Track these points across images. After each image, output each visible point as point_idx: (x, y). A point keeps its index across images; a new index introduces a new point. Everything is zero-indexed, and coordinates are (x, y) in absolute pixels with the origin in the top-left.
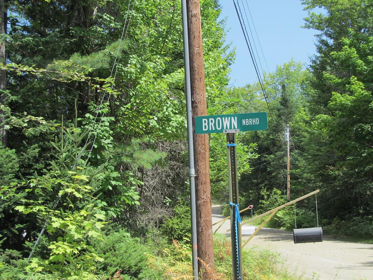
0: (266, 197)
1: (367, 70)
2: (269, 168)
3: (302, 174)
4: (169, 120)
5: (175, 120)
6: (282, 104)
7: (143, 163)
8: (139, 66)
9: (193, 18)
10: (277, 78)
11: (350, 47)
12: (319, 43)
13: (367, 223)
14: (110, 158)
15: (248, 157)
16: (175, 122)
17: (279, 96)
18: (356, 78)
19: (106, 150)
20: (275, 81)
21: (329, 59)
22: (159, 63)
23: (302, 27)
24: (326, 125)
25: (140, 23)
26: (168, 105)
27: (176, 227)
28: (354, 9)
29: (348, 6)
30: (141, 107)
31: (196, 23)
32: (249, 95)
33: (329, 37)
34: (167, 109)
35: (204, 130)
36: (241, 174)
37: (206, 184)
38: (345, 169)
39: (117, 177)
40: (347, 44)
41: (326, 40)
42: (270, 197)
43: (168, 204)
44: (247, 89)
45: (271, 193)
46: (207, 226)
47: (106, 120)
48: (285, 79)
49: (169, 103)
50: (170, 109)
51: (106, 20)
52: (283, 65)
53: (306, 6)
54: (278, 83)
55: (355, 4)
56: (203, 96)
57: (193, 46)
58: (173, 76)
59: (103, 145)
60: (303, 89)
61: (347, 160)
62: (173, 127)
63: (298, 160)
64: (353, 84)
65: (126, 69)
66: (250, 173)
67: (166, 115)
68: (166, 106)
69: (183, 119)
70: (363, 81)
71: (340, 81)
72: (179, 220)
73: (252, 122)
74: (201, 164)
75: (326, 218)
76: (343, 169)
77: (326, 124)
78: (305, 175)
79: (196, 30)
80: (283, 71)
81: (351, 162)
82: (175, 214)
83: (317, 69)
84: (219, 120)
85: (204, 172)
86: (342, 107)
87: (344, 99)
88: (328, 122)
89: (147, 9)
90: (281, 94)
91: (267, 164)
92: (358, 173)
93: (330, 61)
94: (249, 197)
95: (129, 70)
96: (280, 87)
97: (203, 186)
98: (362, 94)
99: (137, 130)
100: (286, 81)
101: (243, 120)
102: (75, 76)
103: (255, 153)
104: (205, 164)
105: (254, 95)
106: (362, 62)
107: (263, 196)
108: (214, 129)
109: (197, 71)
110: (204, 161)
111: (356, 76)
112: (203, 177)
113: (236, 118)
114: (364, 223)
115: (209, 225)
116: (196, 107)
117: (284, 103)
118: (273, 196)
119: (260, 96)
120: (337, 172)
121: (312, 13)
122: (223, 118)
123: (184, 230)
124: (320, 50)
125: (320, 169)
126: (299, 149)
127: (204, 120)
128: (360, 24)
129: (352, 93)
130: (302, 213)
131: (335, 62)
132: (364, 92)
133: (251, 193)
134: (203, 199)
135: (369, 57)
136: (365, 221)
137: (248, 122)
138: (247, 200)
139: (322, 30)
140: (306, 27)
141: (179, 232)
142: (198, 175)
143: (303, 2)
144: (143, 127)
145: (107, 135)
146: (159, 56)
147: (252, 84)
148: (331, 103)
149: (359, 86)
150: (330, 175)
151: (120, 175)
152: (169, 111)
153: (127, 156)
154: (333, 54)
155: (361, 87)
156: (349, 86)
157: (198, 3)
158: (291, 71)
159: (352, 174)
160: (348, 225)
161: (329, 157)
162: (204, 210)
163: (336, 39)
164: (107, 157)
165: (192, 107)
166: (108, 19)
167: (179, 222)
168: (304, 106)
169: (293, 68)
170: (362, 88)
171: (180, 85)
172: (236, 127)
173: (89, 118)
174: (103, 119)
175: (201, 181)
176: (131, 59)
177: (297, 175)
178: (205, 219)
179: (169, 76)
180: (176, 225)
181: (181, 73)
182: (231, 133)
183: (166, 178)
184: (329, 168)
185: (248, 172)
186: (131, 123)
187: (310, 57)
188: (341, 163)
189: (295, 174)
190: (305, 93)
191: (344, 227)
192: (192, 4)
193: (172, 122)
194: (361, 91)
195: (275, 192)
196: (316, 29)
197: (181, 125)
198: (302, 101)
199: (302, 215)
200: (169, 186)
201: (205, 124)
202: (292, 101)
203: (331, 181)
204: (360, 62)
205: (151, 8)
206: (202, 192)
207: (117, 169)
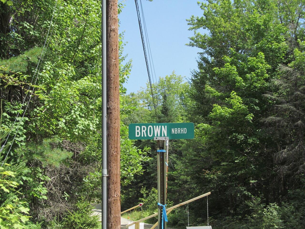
0: (145, 195)
1: (245, 86)
2: (149, 169)
3: (180, 177)
4: (76, 123)
5: (81, 123)
6: (163, 112)
7: (52, 161)
8: (52, 72)
9: (112, 32)
10: (159, 89)
11: (231, 64)
12: (201, 60)
13: (237, 222)
14: (22, 156)
15: (141, 159)
16: (81, 125)
17: (160, 105)
18: (235, 93)
19: (19, 147)
20: (157, 92)
21: (209, 75)
22: (70, 71)
23: (187, 45)
24: (206, 134)
25: (57, 33)
26: (76, 109)
27: (77, 221)
28: (234, 32)
29: (230, 29)
30: (54, 110)
31: (114, 37)
32: (133, 102)
33: (210, 55)
34: (74, 112)
35: (137, 136)
36: (134, 175)
37: (117, 183)
38: (219, 173)
39: (28, 173)
40: (228, 62)
41: (207, 58)
42: (149, 196)
43: (66, 199)
44: (131, 97)
45: (150, 192)
46: (116, 222)
47: (21, 120)
48: (166, 90)
49: (77, 107)
50: (78, 113)
51: (26, 28)
52: (165, 77)
53: (191, 26)
54: (160, 93)
55: (236, 28)
56: (117, 103)
57: (110, 58)
58: (79, 83)
59: (16, 143)
60: (182, 100)
61: (221, 165)
62: (79, 129)
63: (176, 163)
64: (233, 98)
65: (41, 74)
66: (142, 174)
67: (74, 118)
68: (74, 110)
69: (89, 123)
70: (241, 96)
71: (219, 94)
72: (80, 215)
73: (181, 131)
74: (113, 165)
75: (200, 216)
76: (217, 174)
77: (206, 132)
78: (182, 177)
79: (114, 43)
80: (164, 83)
81: (225, 167)
82: (76, 209)
83: (198, 83)
84: (150, 128)
85: (116, 172)
86: (221, 118)
87: (223, 111)
88: (208, 131)
89: (63, 21)
90: (162, 103)
91: (147, 165)
92: (230, 177)
93: (210, 76)
94: (129, 195)
95: (44, 75)
96: (161, 97)
97: (114, 186)
98: (240, 107)
99: (47, 131)
100: (167, 91)
101: (172, 129)
102: (10, 80)
103: (147, 157)
104: (117, 165)
105: (138, 102)
106: (241, 79)
107: (143, 194)
108: (145, 136)
109: (113, 81)
110: (116, 163)
111: (236, 91)
112: (115, 177)
113: (166, 126)
114: (234, 222)
115: (118, 221)
116: (111, 113)
117: (164, 111)
118: (151, 195)
119: (142, 104)
120: (212, 176)
121: (197, 33)
122: (155, 127)
123: (85, 224)
124: (200, 66)
125: (197, 172)
126: (176, 154)
127: (136, 127)
128: (239, 45)
129: (230, 106)
130: (177, 211)
131: (214, 78)
132: (242, 105)
133: (131, 191)
134: (114, 197)
135: (247, 74)
136: (235, 221)
137: (177, 131)
138: (127, 198)
139: (205, 48)
140: (190, 45)
141: (80, 225)
142: (110, 175)
143: (189, 23)
144: (54, 129)
145: (20, 133)
146: (70, 65)
147: (136, 93)
148: (212, 114)
149: (237, 100)
150: (206, 178)
151: (30, 172)
152: (77, 115)
153: (37, 154)
154: (215, 70)
155: (239, 101)
156: (229, 100)
157: (116, 19)
158: (171, 83)
159: (226, 179)
160: (221, 224)
161: (205, 162)
162: (114, 207)
163: (216, 57)
164: (19, 155)
165: (107, 113)
166: (28, 27)
167: (80, 217)
168: (182, 115)
169: (174, 81)
170: (240, 103)
171: (87, 91)
172: (166, 135)
173: (6, 117)
174: (18, 119)
175: (113, 181)
176: (46, 65)
177: (174, 176)
178: (115, 216)
179: (76, 82)
180: (77, 219)
181: (87, 81)
182: (160, 140)
183: (65, 175)
184: (206, 172)
185: (140, 173)
186: (42, 124)
187: (192, 72)
188: (217, 168)
189: (173, 176)
190: (183, 104)
191: (217, 226)
192: (112, 20)
193: (79, 124)
194: (239, 105)
195: (153, 191)
196: (199, 47)
197: (87, 128)
198: (180, 111)
199: (178, 213)
200: (67, 183)
201: (138, 131)
202: (172, 110)
203: (207, 184)
204: (239, 78)
205: (66, 20)
206: (113, 191)
207: (28, 165)
